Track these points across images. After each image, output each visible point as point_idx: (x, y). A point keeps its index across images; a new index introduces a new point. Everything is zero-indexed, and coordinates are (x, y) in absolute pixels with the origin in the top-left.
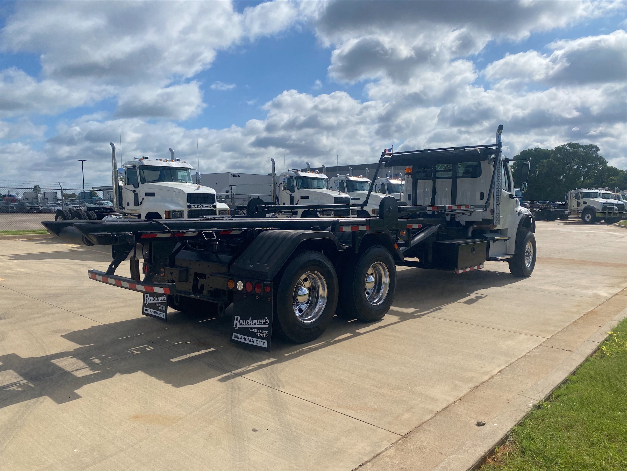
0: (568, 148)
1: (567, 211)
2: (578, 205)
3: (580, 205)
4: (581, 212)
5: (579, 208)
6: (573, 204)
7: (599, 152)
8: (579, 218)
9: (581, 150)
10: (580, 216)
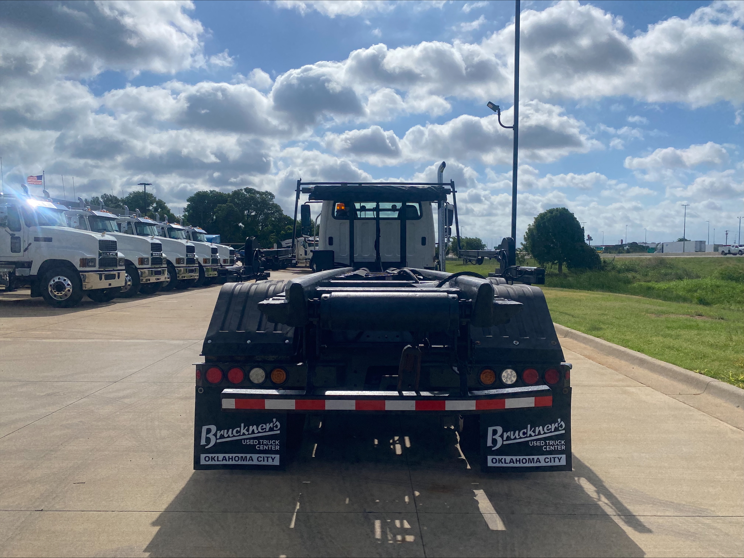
0: (245, 193)
1: (294, 260)
2: (306, 254)
3: (308, 253)
4: (309, 261)
5: (307, 257)
6: (300, 253)
7: (274, 200)
8: (308, 267)
9: (258, 196)
10: (308, 265)
